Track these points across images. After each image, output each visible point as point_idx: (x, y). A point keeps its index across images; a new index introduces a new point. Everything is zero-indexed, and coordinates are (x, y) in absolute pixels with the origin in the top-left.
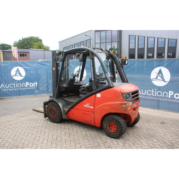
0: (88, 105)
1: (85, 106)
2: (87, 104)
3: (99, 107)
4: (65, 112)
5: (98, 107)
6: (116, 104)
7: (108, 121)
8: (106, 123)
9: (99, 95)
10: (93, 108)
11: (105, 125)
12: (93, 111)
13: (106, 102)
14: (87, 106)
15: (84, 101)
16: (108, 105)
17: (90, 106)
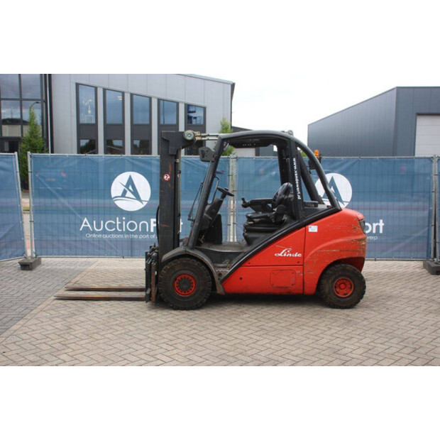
0: (286, 251)
1: (281, 255)
2: (284, 251)
3: (316, 252)
4: (222, 278)
5: (313, 252)
6: (352, 241)
7: (334, 277)
8: (330, 281)
9: (313, 229)
10: (300, 255)
11: (327, 286)
12: (300, 263)
13: (332, 240)
14: (285, 255)
15: (277, 245)
16: (336, 246)
17: (291, 252)
